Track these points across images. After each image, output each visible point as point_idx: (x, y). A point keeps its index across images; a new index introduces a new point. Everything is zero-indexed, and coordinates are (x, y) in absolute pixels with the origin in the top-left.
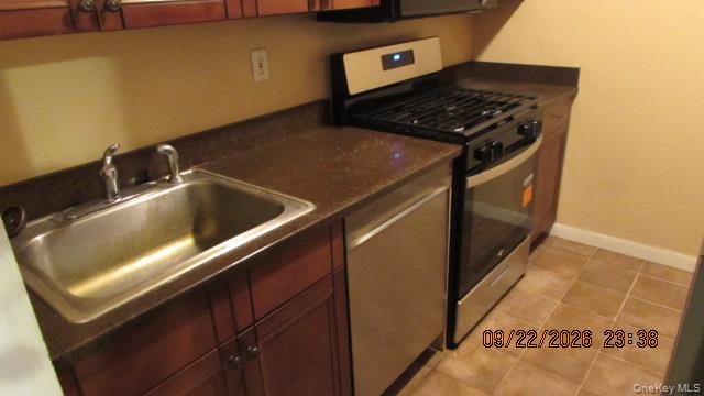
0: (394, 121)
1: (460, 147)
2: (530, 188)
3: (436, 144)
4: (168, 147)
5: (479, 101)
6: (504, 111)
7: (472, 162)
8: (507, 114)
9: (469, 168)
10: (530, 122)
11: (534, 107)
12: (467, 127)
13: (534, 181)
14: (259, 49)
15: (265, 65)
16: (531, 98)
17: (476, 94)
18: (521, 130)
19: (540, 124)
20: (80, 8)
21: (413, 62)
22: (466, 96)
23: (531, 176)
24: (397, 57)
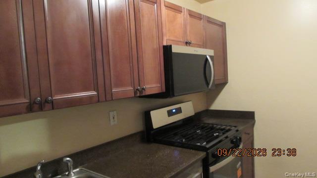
0: (174, 140)
1: (205, 153)
2: (240, 169)
3: (193, 151)
4: (68, 159)
5: (212, 129)
6: (224, 134)
7: (211, 159)
8: (225, 135)
9: (210, 163)
10: (236, 138)
11: (237, 131)
12: (208, 143)
13: (241, 165)
14: (113, 111)
15: (116, 117)
16: (235, 127)
17: (211, 125)
18: (232, 142)
19: (240, 138)
20: (35, 103)
21: (181, 112)
22: (206, 127)
23: (240, 163)
24: (174, 111)
